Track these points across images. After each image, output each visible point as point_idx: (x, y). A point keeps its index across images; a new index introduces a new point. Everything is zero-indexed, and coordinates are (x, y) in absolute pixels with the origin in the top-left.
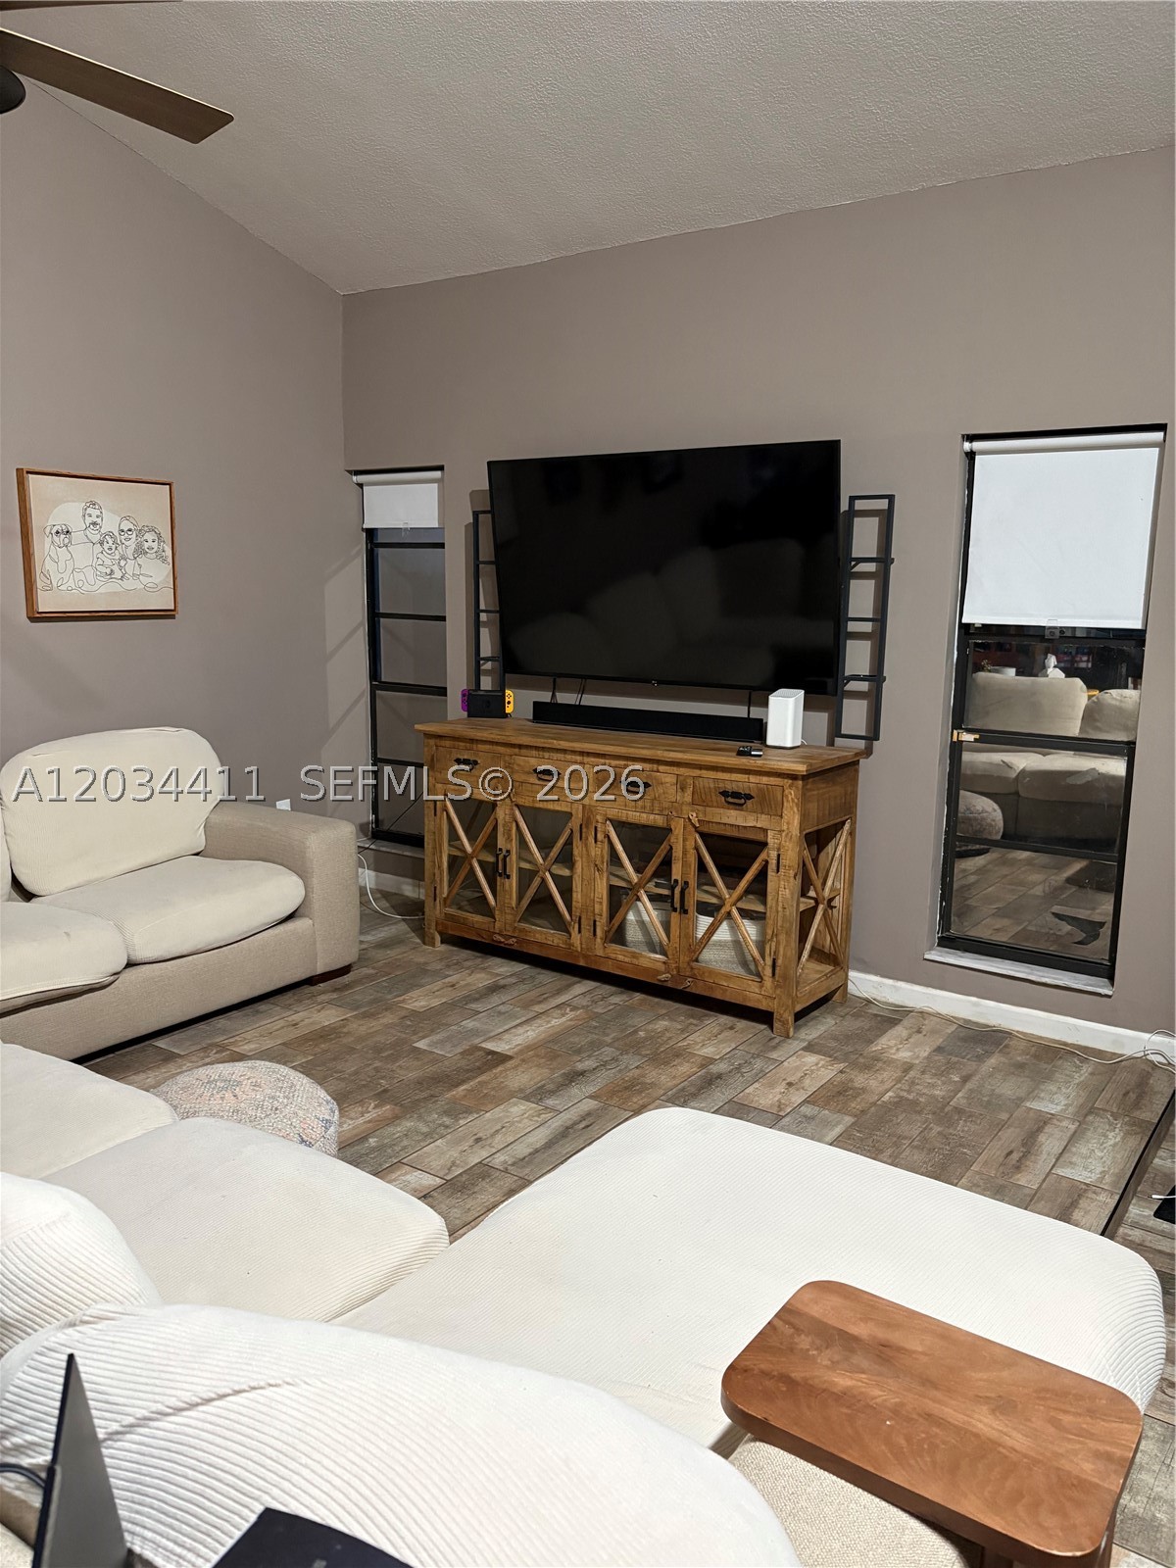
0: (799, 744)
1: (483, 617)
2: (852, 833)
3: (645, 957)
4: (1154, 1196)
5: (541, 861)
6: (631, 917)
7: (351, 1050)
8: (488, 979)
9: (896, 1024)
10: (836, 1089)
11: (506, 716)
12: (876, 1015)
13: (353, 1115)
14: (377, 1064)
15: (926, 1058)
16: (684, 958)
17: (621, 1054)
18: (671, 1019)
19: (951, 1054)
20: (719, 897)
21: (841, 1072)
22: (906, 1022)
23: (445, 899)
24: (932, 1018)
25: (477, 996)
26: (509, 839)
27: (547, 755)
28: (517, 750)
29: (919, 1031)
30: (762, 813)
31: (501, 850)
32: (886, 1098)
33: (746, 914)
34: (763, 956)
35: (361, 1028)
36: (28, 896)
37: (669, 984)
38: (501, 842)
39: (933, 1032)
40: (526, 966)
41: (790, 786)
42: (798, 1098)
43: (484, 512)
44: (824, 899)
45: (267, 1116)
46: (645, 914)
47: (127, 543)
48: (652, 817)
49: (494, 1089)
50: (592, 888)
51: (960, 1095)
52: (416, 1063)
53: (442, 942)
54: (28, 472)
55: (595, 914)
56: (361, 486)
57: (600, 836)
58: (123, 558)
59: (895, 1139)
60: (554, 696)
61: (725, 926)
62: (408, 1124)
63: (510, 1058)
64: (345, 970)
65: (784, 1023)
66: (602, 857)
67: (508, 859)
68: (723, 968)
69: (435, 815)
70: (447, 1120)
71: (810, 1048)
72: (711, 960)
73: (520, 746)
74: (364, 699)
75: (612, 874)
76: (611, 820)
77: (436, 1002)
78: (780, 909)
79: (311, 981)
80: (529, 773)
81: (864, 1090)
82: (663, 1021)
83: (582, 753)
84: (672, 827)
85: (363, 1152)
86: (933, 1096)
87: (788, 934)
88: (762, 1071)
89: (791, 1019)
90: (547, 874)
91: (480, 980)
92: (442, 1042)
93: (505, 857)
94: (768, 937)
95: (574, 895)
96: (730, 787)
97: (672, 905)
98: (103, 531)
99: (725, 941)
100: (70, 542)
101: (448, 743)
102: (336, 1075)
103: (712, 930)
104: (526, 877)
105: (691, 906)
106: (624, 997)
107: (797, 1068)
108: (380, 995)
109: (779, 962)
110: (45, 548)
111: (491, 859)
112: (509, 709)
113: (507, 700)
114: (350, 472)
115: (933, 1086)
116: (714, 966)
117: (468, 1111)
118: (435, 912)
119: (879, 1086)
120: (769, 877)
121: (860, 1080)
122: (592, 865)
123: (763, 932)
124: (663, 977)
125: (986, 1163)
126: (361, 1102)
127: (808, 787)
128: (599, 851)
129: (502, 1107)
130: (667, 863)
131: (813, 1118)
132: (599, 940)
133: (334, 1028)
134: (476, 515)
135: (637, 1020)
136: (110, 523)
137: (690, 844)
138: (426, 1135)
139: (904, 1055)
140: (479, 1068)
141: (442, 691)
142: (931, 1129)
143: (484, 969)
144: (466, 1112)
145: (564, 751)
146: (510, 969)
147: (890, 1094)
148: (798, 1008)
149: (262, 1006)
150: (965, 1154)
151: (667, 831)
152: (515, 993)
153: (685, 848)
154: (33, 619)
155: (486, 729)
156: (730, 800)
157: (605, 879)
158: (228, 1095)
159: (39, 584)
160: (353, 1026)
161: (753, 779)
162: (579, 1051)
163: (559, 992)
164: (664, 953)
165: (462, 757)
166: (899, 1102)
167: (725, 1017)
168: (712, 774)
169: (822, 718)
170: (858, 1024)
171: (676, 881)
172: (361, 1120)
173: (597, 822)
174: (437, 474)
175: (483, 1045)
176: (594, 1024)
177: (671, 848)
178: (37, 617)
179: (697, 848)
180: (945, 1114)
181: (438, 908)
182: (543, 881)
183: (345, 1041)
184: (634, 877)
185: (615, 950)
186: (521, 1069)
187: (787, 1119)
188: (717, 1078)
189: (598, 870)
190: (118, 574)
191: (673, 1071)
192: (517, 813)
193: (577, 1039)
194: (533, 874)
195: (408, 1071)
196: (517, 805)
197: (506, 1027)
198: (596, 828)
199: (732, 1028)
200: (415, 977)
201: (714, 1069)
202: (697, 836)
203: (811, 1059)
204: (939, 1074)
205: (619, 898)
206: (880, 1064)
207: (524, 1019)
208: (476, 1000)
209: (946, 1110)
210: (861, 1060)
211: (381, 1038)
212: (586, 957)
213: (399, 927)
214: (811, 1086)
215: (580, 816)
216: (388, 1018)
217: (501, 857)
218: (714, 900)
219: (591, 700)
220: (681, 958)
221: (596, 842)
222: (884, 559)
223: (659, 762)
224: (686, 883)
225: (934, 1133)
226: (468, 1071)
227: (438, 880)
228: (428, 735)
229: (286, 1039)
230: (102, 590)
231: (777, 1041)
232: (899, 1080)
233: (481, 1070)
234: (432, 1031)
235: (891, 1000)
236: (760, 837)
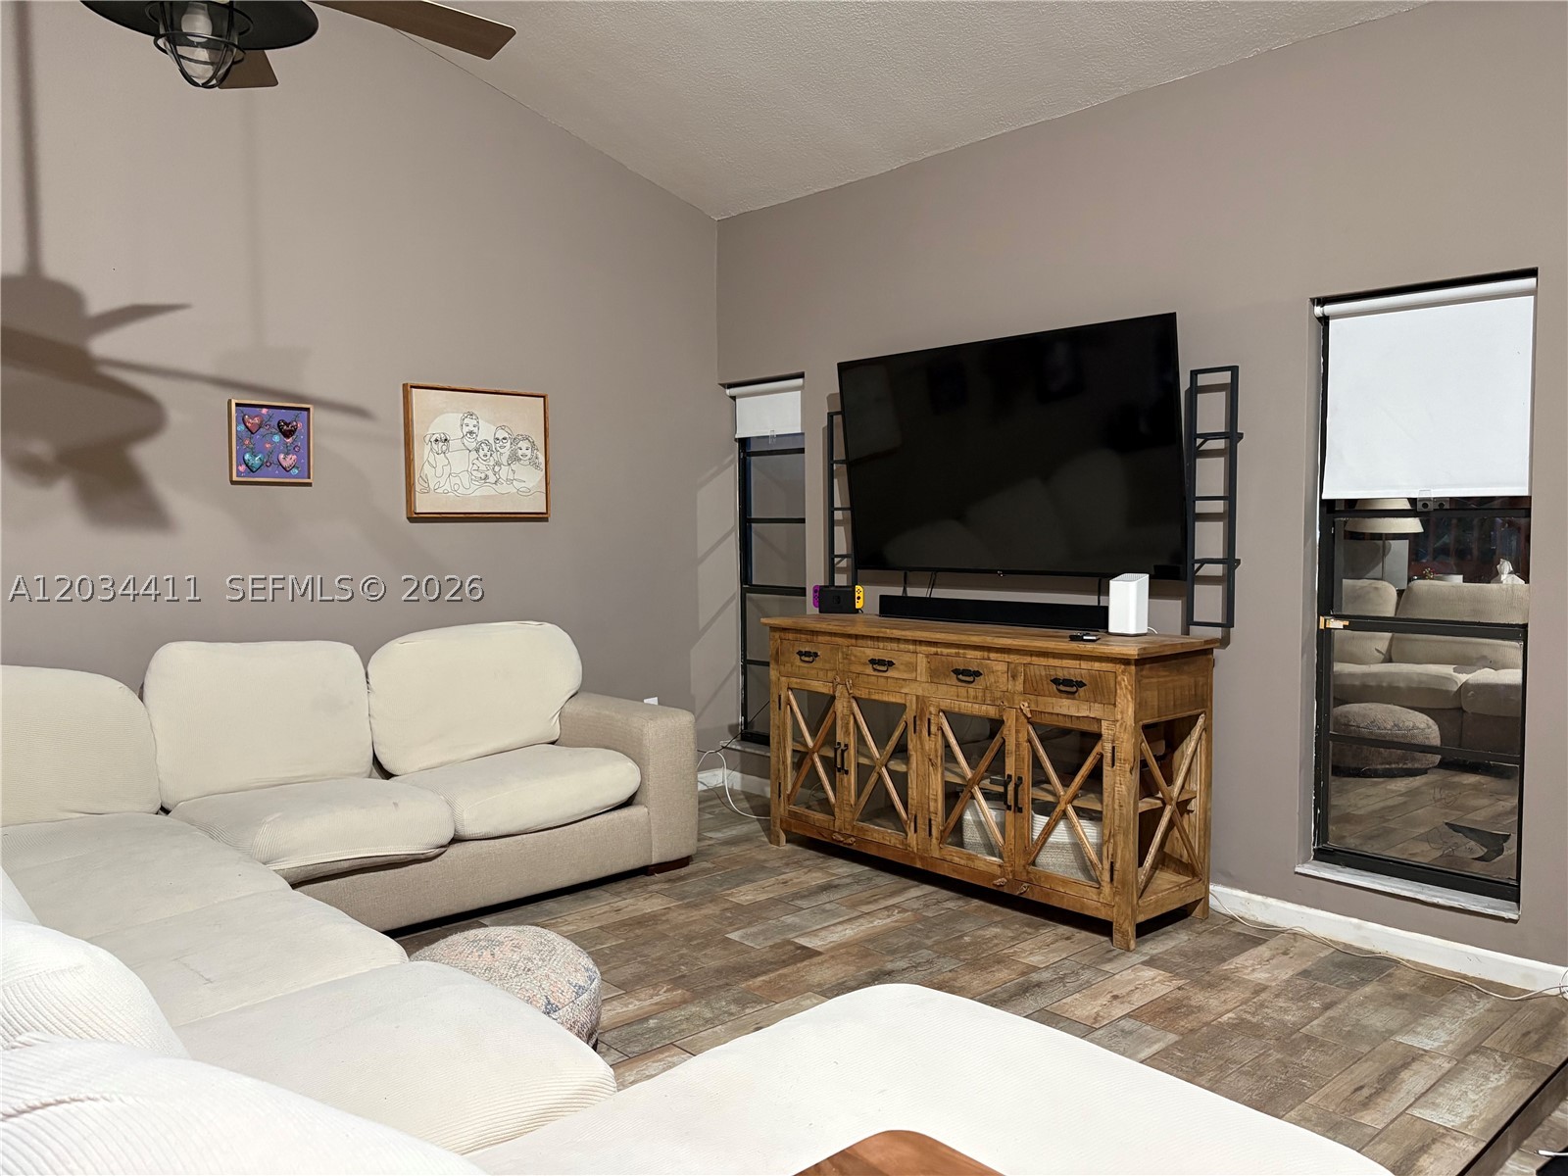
0: (1145, 631)
1: (838, 515)
2: (1207, 729)
3: (978, 859)
4: (1541, 1152)
5: (878, 756)
6: (968, 816)
7: (663, 936)
8: (822, 878)
9: (1260, 944)
10: (1167, 1006)
11: (857, 611)
12: (1239, 934)
13: (643, 996)
14: (684, 951)
15: (1285, 981)
16: (1020, 862)
17: (938, 957)
18: (1004, 927)
19: (1317, 979)
20: (1054, 794)
21: (1179, 988)
22: (1272, 943)
23: (789, 796)
24: (1306, 940)
25: (806, 893)
26: (847, 733)
27: (881, 645)
28: (853, 641)
29: (1285, 953)
30: (1095, 702)
31: (839, 744)
32: (1225, 1018)
33: (1081, 813)
34: (1101, 861)
35: (680, 917)
36: (387, 775)
37: (1005, 890)
38: (840, 737)
39: (1302, 954)
40: (867, 868)
41: (1123, 672)
42: (1119, 1010)
43: (837, 413)
44: (1172, 799)
45: (518, 975)
46: (982, 814)
47: (502, 451)
48: (984, 707)
49: (791, 981)
50: (928, 786)
51: (1315, 1022)
52: (722, 952)
53: (787, 842)
54: (412, 387)
55: (929, 812)
56: (734, 398)
57: (934, 729)
58: (498, 464)
59: (1221, 1062)
60: (905, 591)
61: (1062, 826)
62: (694, 1009)
63: (819, 953)
64: (684, 862)
65: (1124, 934)
66: (936, 751)
67: (845, 754)
68: (1060, 872)
69: (780, 709)
70: (733, 1008)
71: (1151, 963)
72: (1048, 864)
73: (857, 637)
74: (734, 602)
75: (946, 769)
76: (944, 712)
77: (762, 897)
78: (1117, 807)
79: (646, 871)
80: (865, 664)
81: (1200, 1009)
82: (992, 927)
83: (915, 642)
84: (1004, 718)
85: (639, 1032)
86: (1284, 1023)
87: (1126, 835)
88: (1088, 982)
89: (1131, 931)
90: (884, 770)
91: (817, 878)
92: (755, 935)
93: (843, 752)
94: (1106, 838)
95: (910, 792)
96: (1061, 674)
97: (1006, 803)
98: (479, 439)
99: (1063, 843)
100: (448, 449)
101: (791, 636)
102: (639, 959)
103: (1048, 830)
104: (864, 772)
105: (1026, 802)
106: (960, 903)
107: (1129, 982)
108: (710, 887)
109: (1117, 866)
110: (423, 453)
111: (831, 754)
112: (859, 605)
113: (857, 595)
114: (723, 385)
115: (1286, 1011)
116: (1051, 870)
117: (758, 1001)
118: (781, 810)
119: (1220, 1006)
120: (1105, 772)
121: (1198, 998)
122: (927, 760)
123: (1101, 834)
124: (998, 882)
125: (1327, 1096)
126: (655, 986)
127: (1144, 673)
128: (932, 745)
129: (794, 1000)
130: (1001, 755)
131: (1130, 1033)
132: (934, 841)
133: (655, 916)
134: (831, 416)
135: (968, 926)
136: (486, 432)
137: (1023, 737)
138: (707, 1021)
139: (1261, 976)
140: (784, 961)
141: (802, 592)
142: (1270, 1055)
143: (822, 869)
144: (755, 1002)
145: (898, 640)
146: (849, 870)
147: (1231, 1015)
148: (1141, 918)
149: (593, 892)
150: (1304, 1085)
151: (1002, 722)
152: (845, 892)
153: (1019, 742)
154: (411, 520)
155: (834, 622)
156: (1062, 688)
157: (939, 775)
158: (486, 954)
159: (418, 487)
160: (672, 915)
161: (1085, 665)
162: (893, 952)
163: (893, 894)
164: (1001, 857)
165: (803, 650)
166: (1239, 1025)
167: (1065, 927)
168: (1043, 661)
169: (1174, 607)
170: (1216, 941)
171: (1010, 776)
172: (648, 1002)
173: (931, 713)
174: (799, 382)
175: (796, 940)
176: (920, 926)
177: (1004, 741)
178: (416, 518)
179: (1030, 741)
180: (1291, 1040)
181: (782, 804)
182: (880, 777)
183: (660, 928)
184: (969, 773)
185: (953, 853)
186: (826, 965)
187: (1100, 1032)
188: (1034, 987)
189: (932, 765)
190: (492, 479)
191: (989, 977)
192: (855, 705)
193: (895, 941)
194: (872, 768)
195: (712, 959)
196: (853, 697)
197: (826, 925)
198: (929, 720)
199: (1068, 938)
200: (751, 871)
201: (1035, 977)
202: (1030, 728)
203: (1149, 973)
204: (1297, 998)
205: (954, 795)
206: (1228, 983)
207: (847, 917)
208: (803, 897)
209: (1293, 1037)
210: (1207, 978)
211: (695, 928)
212: (922, 859)
213: (753, 826)
214: (1139, 1000)
215: (914, 707)
216: (711, 910)
217: (839, 752)
218: (1050, 798)
219: (940, 593)
220: (1017, 862)
221: (929, 734)
222: (1232, 435)
223: (990, 649)
224: (1020, 779)
225: (1271, 1059)
226: (775, 963)
227: (782, 775)
228: (774, 629)
229: (604, 923)
230: (477, 493)
231: (1115, 953)
232: (1245, 1002)
233: (785, 964)
234: (750, 924)
235: (1260, 920)
236: (1093, 728)
